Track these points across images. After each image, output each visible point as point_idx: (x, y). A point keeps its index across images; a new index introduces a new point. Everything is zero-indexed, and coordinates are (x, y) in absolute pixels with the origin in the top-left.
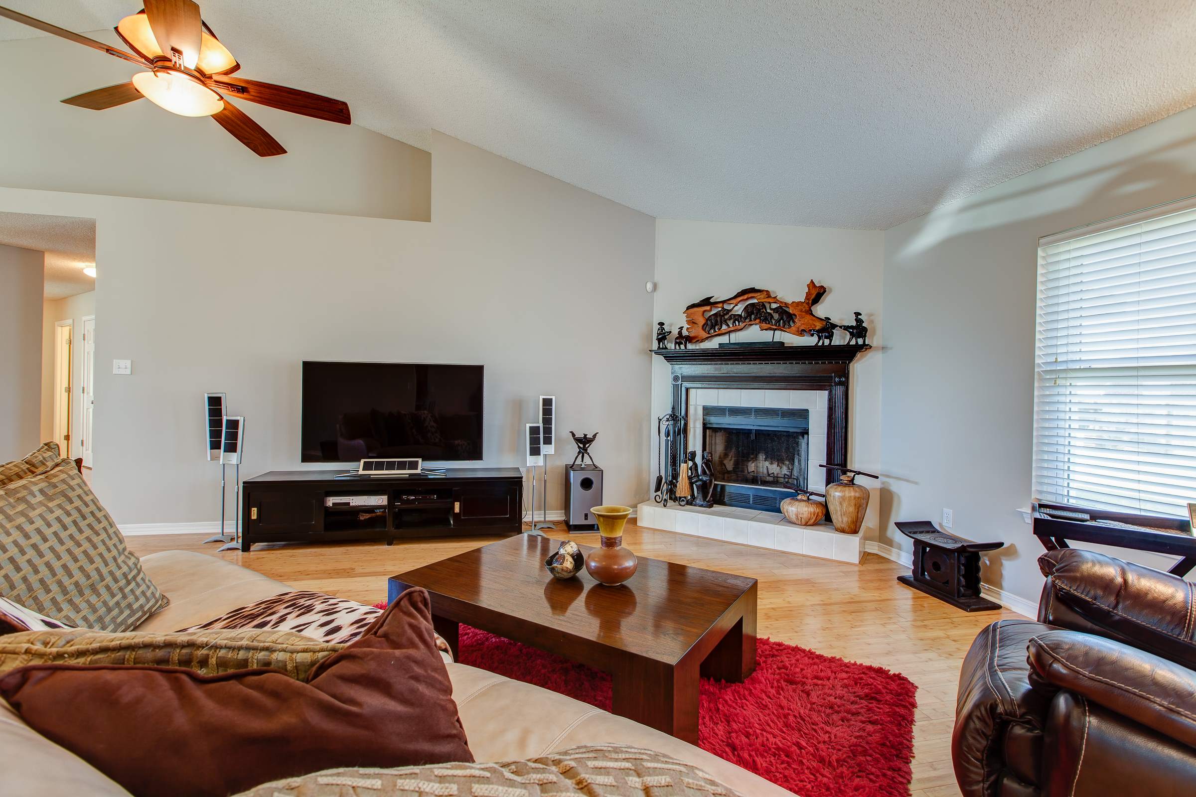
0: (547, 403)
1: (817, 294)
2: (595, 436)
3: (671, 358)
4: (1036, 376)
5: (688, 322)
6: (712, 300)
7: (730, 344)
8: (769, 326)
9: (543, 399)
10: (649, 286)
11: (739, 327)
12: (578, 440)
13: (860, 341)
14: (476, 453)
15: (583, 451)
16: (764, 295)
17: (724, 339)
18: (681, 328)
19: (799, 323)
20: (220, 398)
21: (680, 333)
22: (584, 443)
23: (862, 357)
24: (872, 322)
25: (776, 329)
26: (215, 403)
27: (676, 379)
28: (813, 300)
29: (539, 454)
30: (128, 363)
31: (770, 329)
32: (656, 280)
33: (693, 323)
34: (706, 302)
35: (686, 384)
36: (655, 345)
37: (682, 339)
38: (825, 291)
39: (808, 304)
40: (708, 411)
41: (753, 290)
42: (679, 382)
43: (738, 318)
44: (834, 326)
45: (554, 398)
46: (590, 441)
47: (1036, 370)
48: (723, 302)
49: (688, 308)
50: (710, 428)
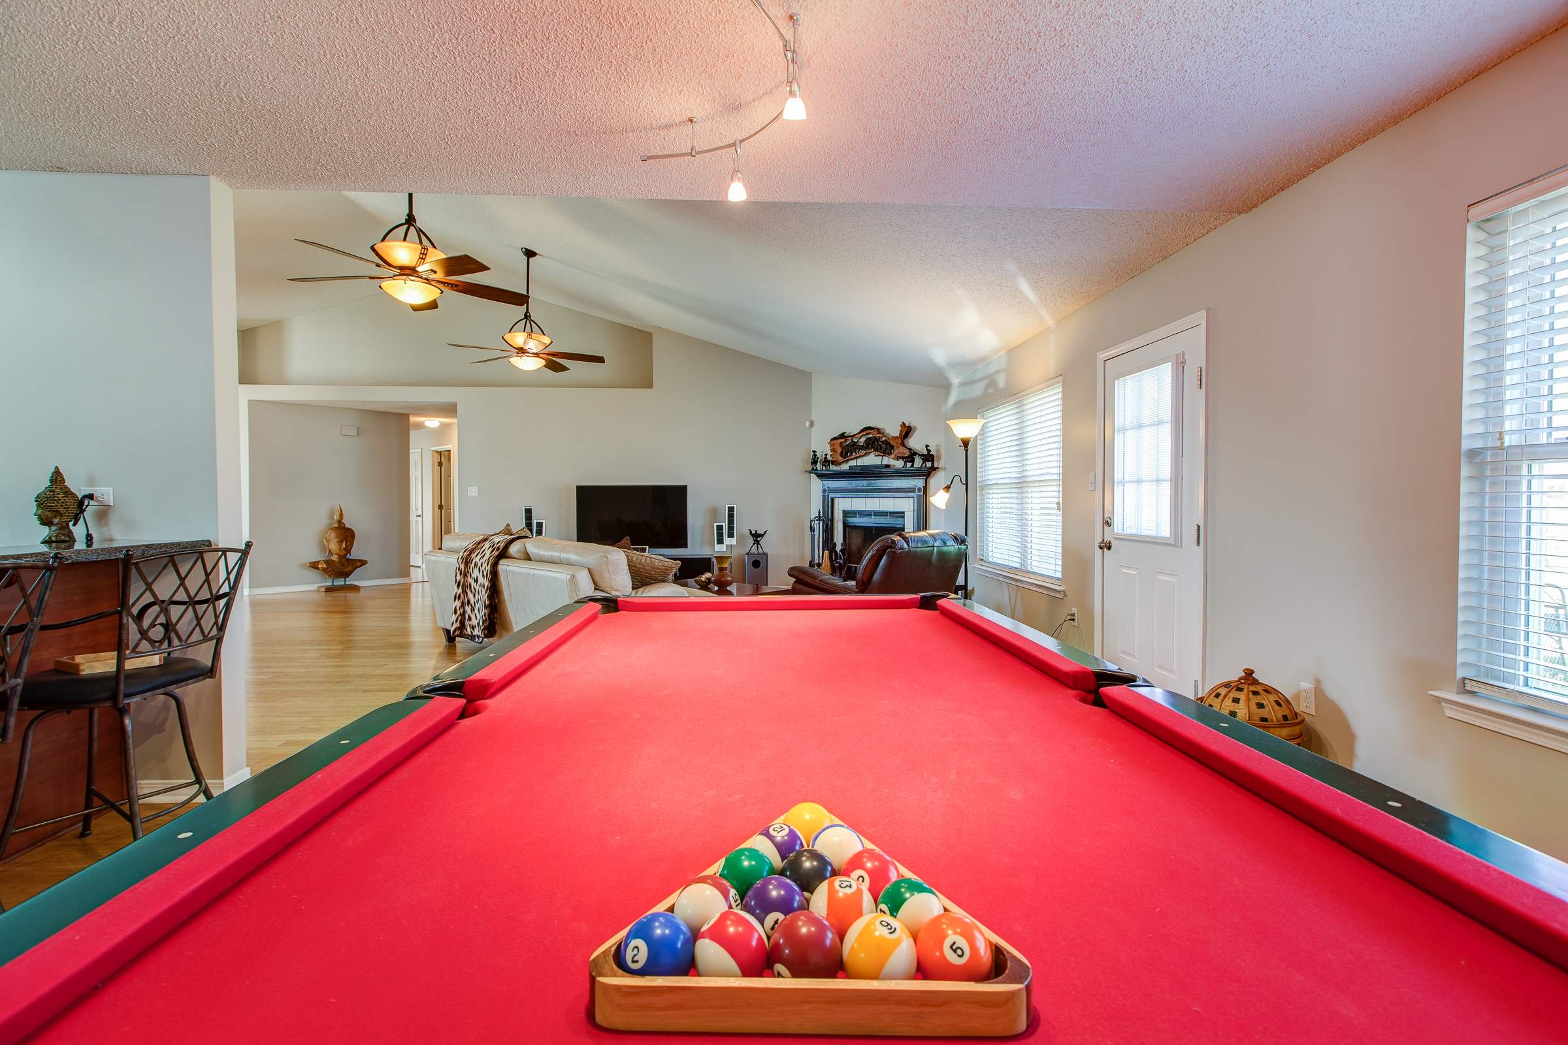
0: (731, 510)
1: (907, 431)
2: (765, 533)
3: (820, 476)
4: (978, 488)
5: (832, 450)
6: (845, 435)
7: (857, 466)
8: (879, 453)
9: (729, 507)
10: (807, 424)
11: (862, 454)
12: (753, 535)
13: (929, 464)
14: (685, 545)
15: (757, 542)
16: (876, 431)
17: (853, 463)
18: (826, 455)
19: (896, 452)
20: (531, 509)
21: (826, 458)
22: (757, 537)
23: (934, 474)
24: (938, 451)
25: (883, 456)
26: (528, 512)
27: (824, 491)
28: (904, 436)
29: (723, 543)
30: (476, 489)
31: (880, 455)
32: (813, 418)
33: (835, 451)
34: (842, 436)
35: (831, 495)
36: (810, 467)
37: (826, 462)
38: (911, 430)
39: (901, 438)
40: (846, 514)
41: (870, 428)
42: (826, 494)
43: (862, 448)
44: (915, 454)
45: (735, 506)
46: (762, 536)
47: (978, 484)
48: (852, 436)
49: (831, 440)
50: (848, 526)
